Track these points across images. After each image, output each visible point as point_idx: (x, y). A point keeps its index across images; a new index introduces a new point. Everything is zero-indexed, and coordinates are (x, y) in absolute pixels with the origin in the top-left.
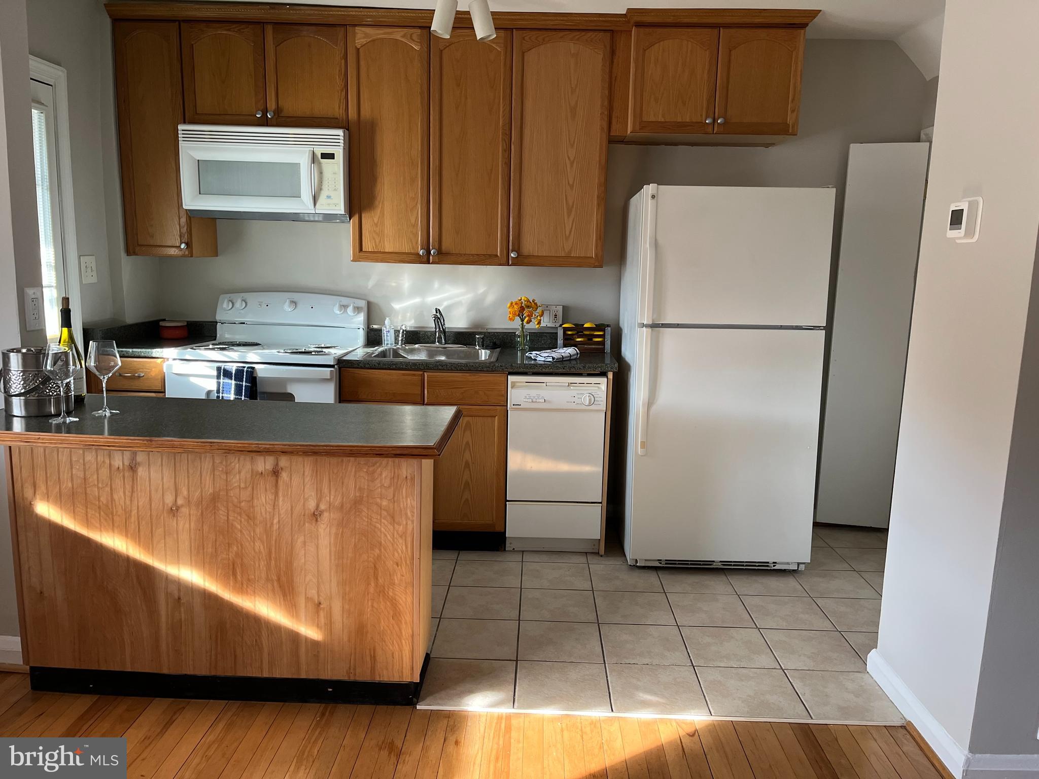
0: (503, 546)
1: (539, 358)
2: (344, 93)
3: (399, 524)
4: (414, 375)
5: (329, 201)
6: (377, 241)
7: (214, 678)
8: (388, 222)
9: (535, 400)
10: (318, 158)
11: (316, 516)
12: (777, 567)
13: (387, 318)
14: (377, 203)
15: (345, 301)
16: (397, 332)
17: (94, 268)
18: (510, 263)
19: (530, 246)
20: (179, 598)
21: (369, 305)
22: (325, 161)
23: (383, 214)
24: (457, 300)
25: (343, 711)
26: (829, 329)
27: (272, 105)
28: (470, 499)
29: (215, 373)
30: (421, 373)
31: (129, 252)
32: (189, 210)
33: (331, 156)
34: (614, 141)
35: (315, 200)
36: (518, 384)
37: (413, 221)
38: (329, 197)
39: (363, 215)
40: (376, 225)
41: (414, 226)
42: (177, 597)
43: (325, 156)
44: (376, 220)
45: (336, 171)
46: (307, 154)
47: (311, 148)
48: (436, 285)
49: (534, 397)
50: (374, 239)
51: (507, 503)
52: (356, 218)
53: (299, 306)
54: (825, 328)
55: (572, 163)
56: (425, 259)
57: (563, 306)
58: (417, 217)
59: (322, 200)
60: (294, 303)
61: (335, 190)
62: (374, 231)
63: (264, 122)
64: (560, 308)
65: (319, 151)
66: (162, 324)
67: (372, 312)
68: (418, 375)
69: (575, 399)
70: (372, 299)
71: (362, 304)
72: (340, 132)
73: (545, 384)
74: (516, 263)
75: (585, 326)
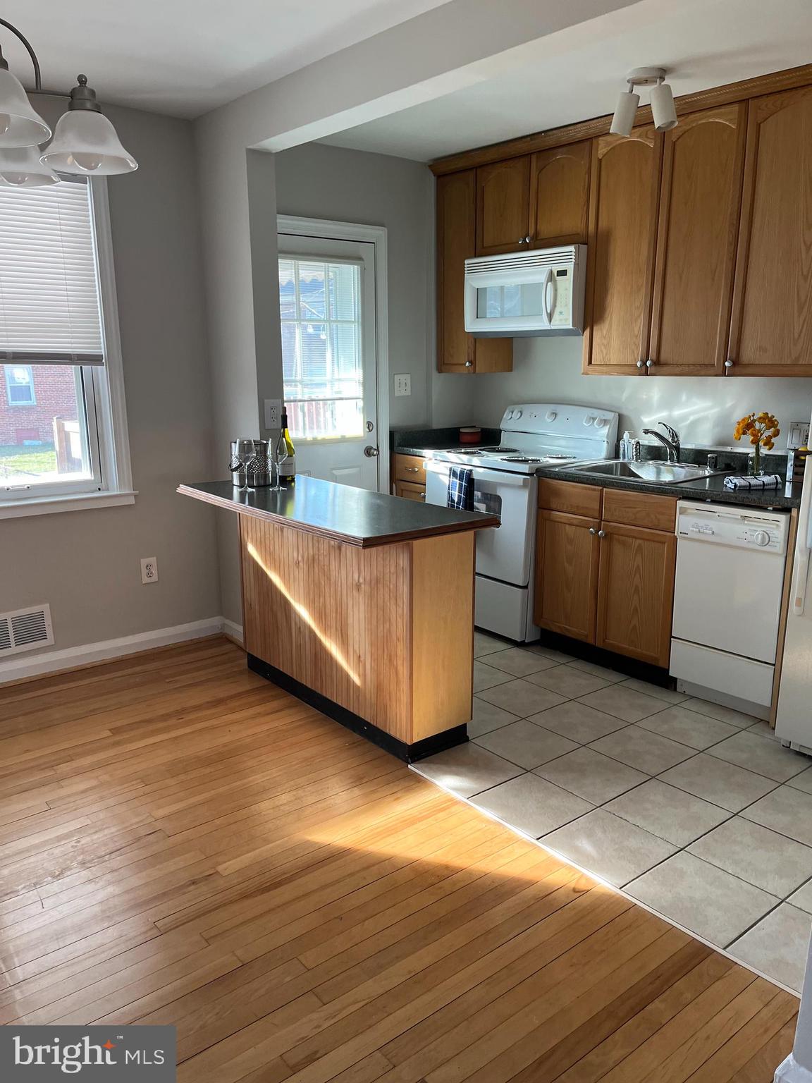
0: (673, 685)
1: (729, 485)
2: (585, 208)
4: (594, 490)
5: (562, 317)
6: (605, 353)
8: (614, 334)
9: (702, 530)
10: (554, 275)
13: (626, 432)
14: (606, 316)
17: (409, 384)
19: (750, 352)
21: (621, 418)
22: (559, 278)
23: (611, 327)
24: (702, 414)
27: (531, 230)
28: (637, 625)
29: (448, 473)
30: (601, 488)
31: (440, 370)
32: (471, 333)
33: (562, 273)
35: (550, 316)
36: (689, 511)
37: (636, 332)
38: (561, 313)
39: (595, 328)
40: (605, 337)
41: (637, 337)
43: (560, 273)
44: (604, 333)
45: (567, 287)
46: (545, 274)
47: (549, 267)
48: (684, 398)
49: (702, 527)
50: (602, 351)
51: (672, 639)
52: (587, 332)
53: (558, 417)
55: (808, 249)
56: (643, 371)
58: (640, 329)
59: (556, 317)
60: (555, 414)
61: (566, 305)
62: (603, 344)
63: (523, 247)
65: (556, 268)
66: (462, 430)
67: (621, 424)
68: (598, 490)
69: (747, 536)
70: (624, 412)
71: (611, 416)
72: (573, 248)
73: (717, 514)
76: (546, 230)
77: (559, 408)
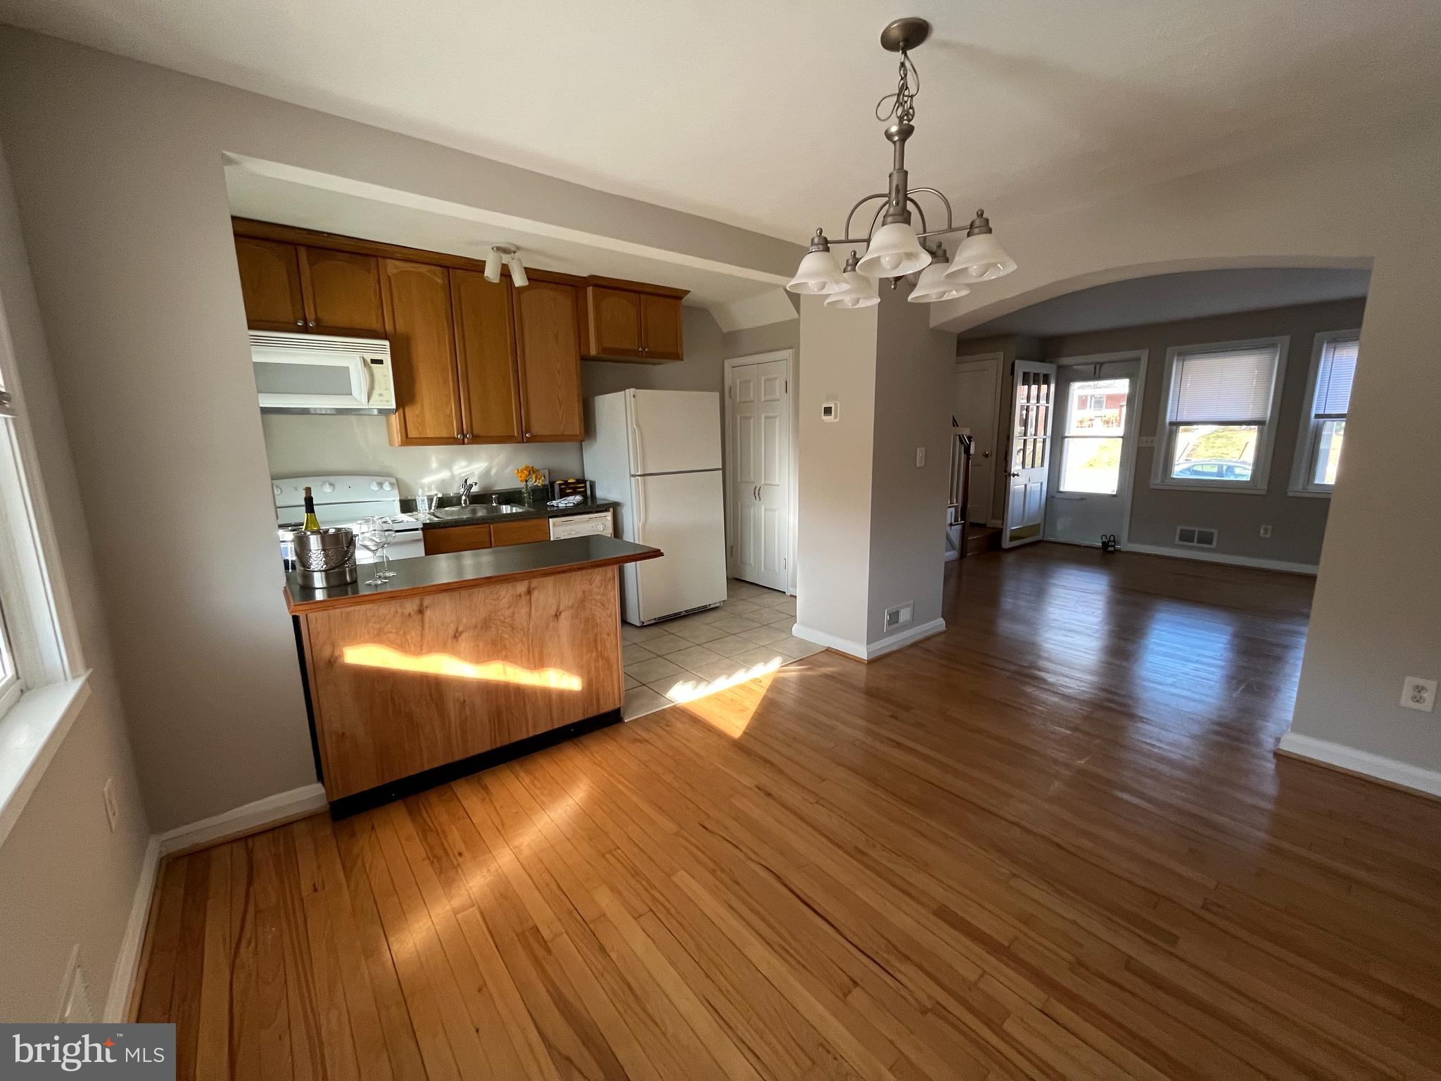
1: (560, 505)
2: (380, 311)
3: (607, 609)
4: (484, 528)
5: (382, 398)
6: (420, 429)
7: (497, 750)
8: (427, 414)
9: (569, 533)
10: (368, 362)
11: (557, 616)
12: (712, 606)
13: (420, 489)
14: (418, 399)
15: (379, 479)
16: (430, 499)
18: (525, 440)
19: (537, 428)
20: (464, 701)
22: (374, 366)
23: (423, 409)
25: (586, 740)
26: (724, 469)
27: (310, 315)
32: (264, 408)
33: (381, 362)
34: (585, 358)
35: (369, 398)
36: (556, 524)
37: (448, 411)
38: (381, 395)
39: (407, 409)
40: (418, 416)
41: (449, 416)
42: (462, 700)
43: (374, 361)
44: (417, 412)
45: (385, 373)
46: (358, 360)
47: (361, 354)
49: (569, 531)
50: (418, 428)
52: (401, 410)
53: (336, 487)
54: (721, 469)
55: (559, 372)
56: (461, 441)
57: (549, 471)
58: (451, 409)
59: (375, 397)
60: (332, 483)
61: (386, 389)
62: (417, 421)
63: (305, 330)
64: (547, 471)
65: (369, 357)
67: (404, 487)
68: (486, 528)
69: (594, 528)
71: (393, 480)
72: (387, 343)
74: (529, 441)
75: (569, 481)
76: (329, 318)
77: (332, 479)
